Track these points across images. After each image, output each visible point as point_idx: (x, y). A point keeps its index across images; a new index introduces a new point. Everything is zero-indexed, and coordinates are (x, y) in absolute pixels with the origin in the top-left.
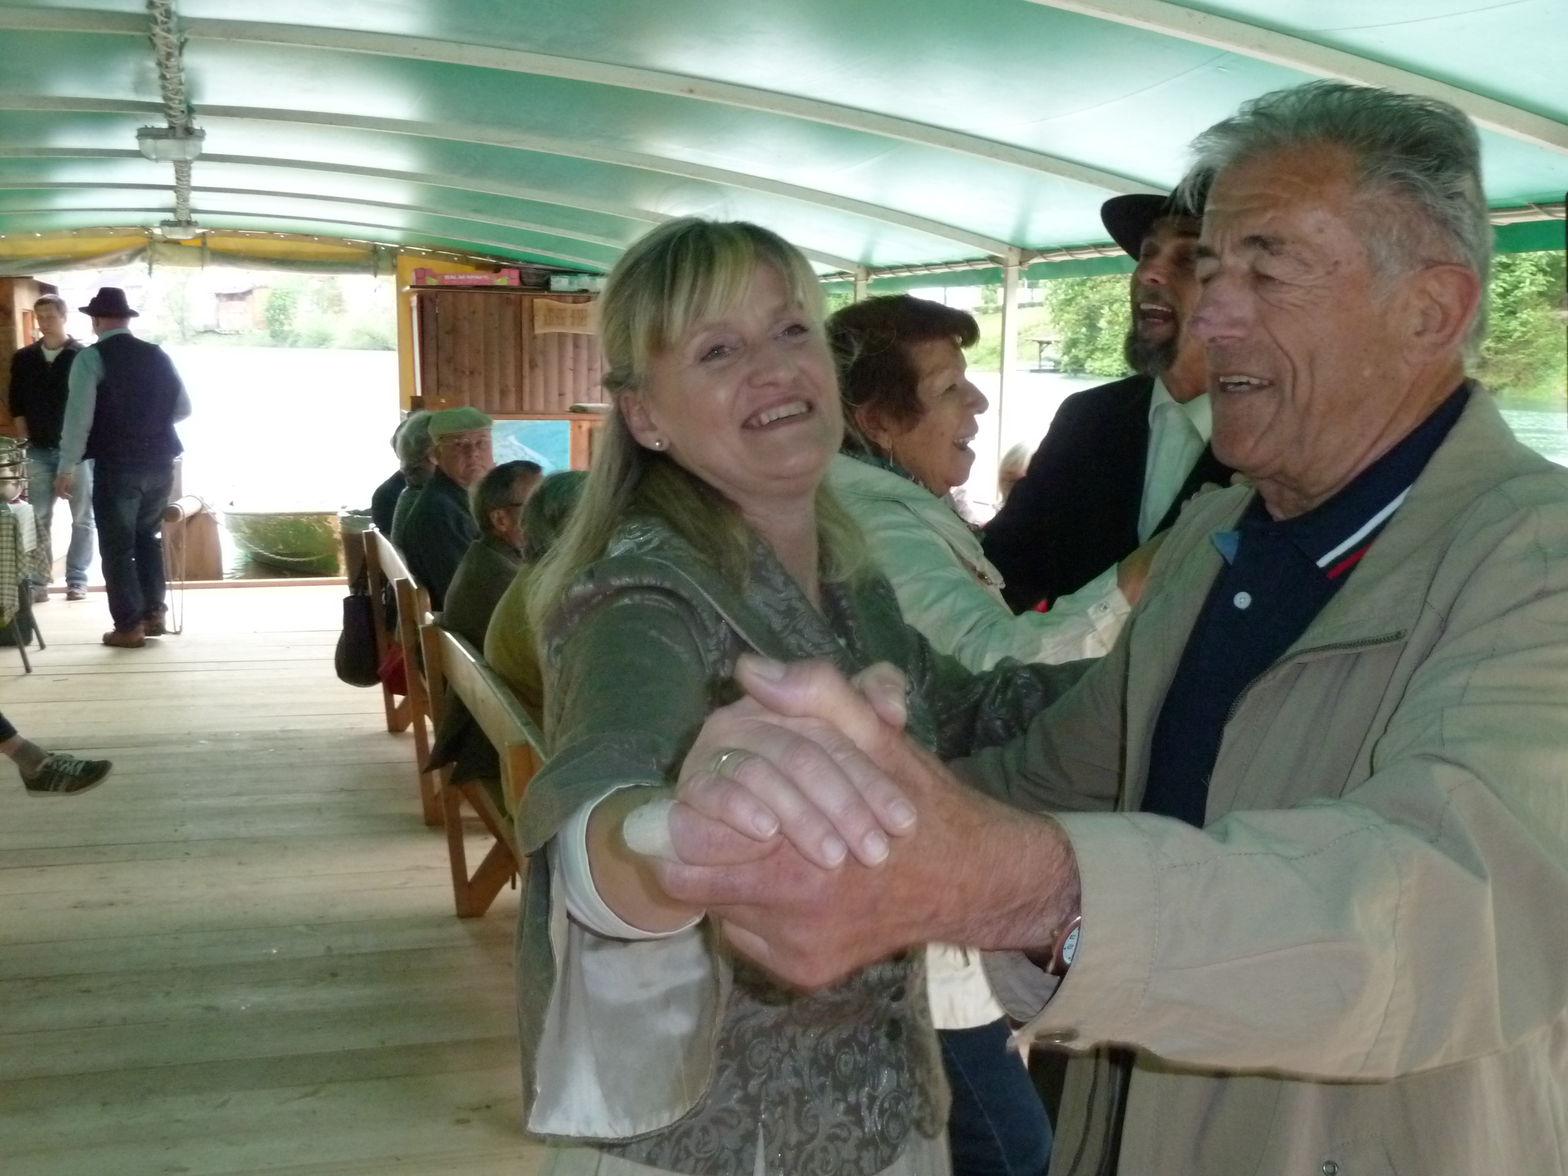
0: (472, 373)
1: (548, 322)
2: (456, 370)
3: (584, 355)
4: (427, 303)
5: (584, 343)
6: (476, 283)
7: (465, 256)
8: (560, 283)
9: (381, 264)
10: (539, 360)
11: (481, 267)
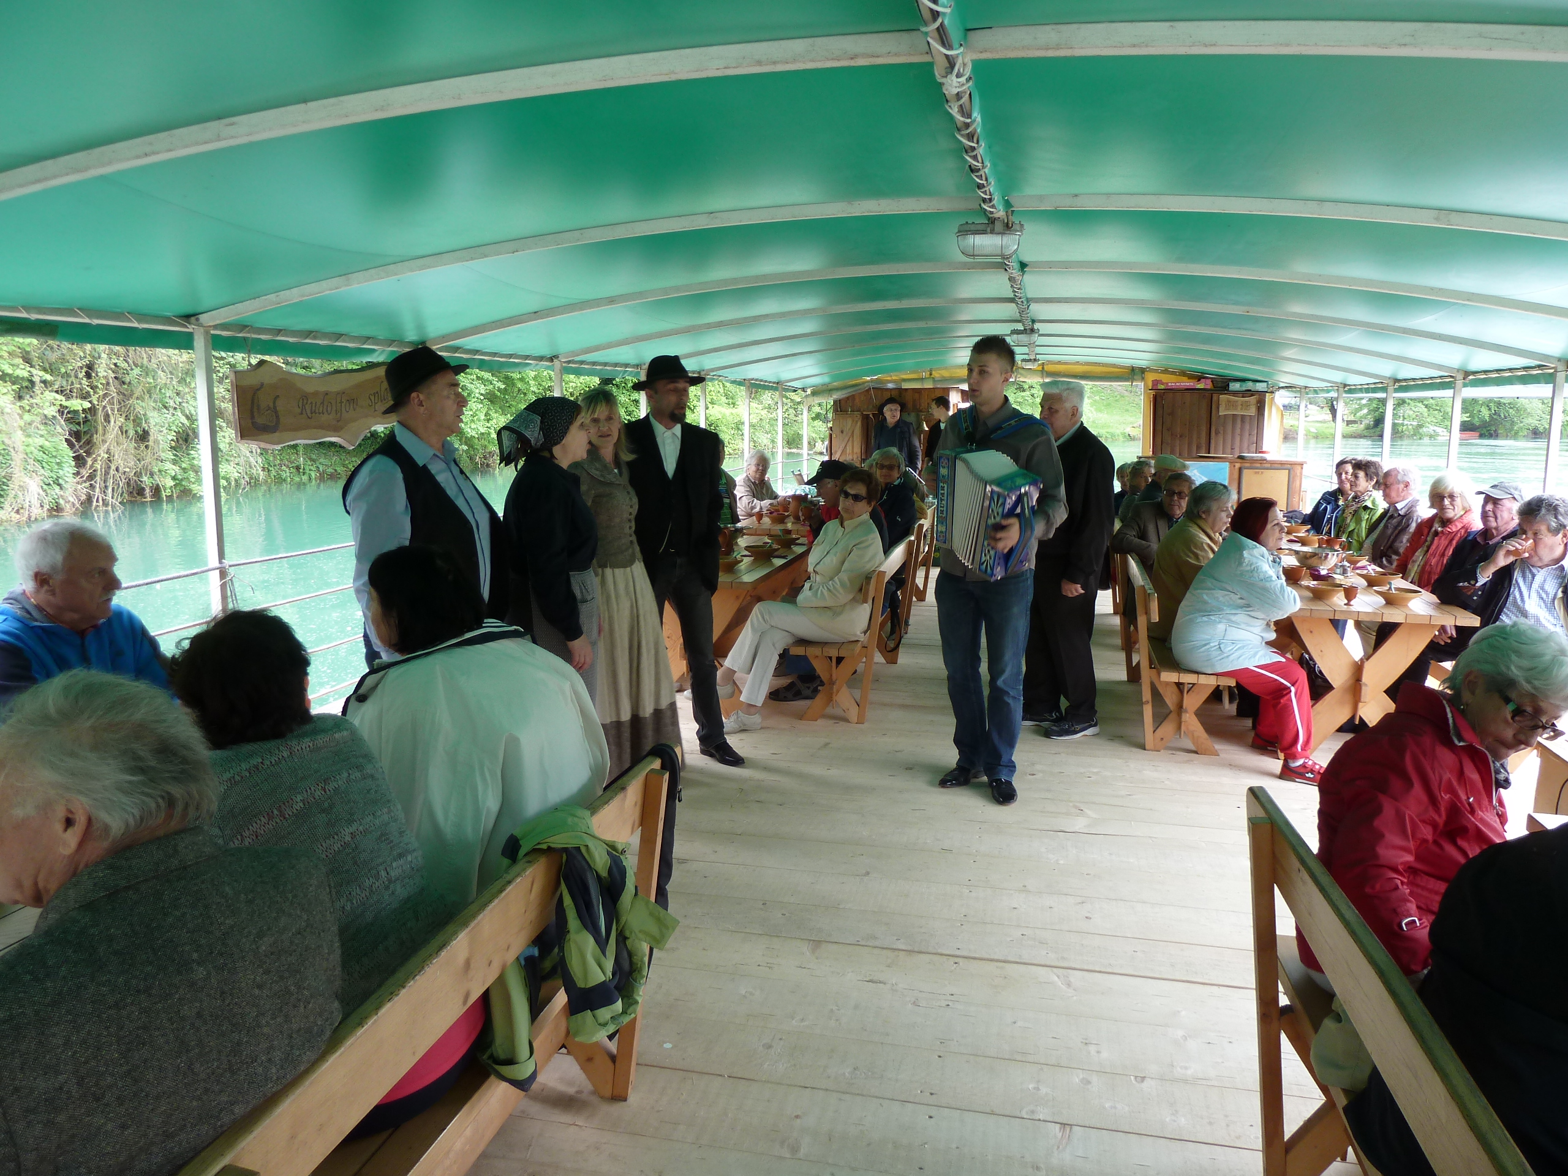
0: (1181, 436)
1: (1227, 409)
2: (1172, 435)
3: (1247, 427)
4: (1159, 399)
5: (1247, 420)
6: (1186, 387)
7: (1183, 373)
8: (1235, 386)
9: (1135, 377)
10: (1221, 430)
11: (1191, 377)
